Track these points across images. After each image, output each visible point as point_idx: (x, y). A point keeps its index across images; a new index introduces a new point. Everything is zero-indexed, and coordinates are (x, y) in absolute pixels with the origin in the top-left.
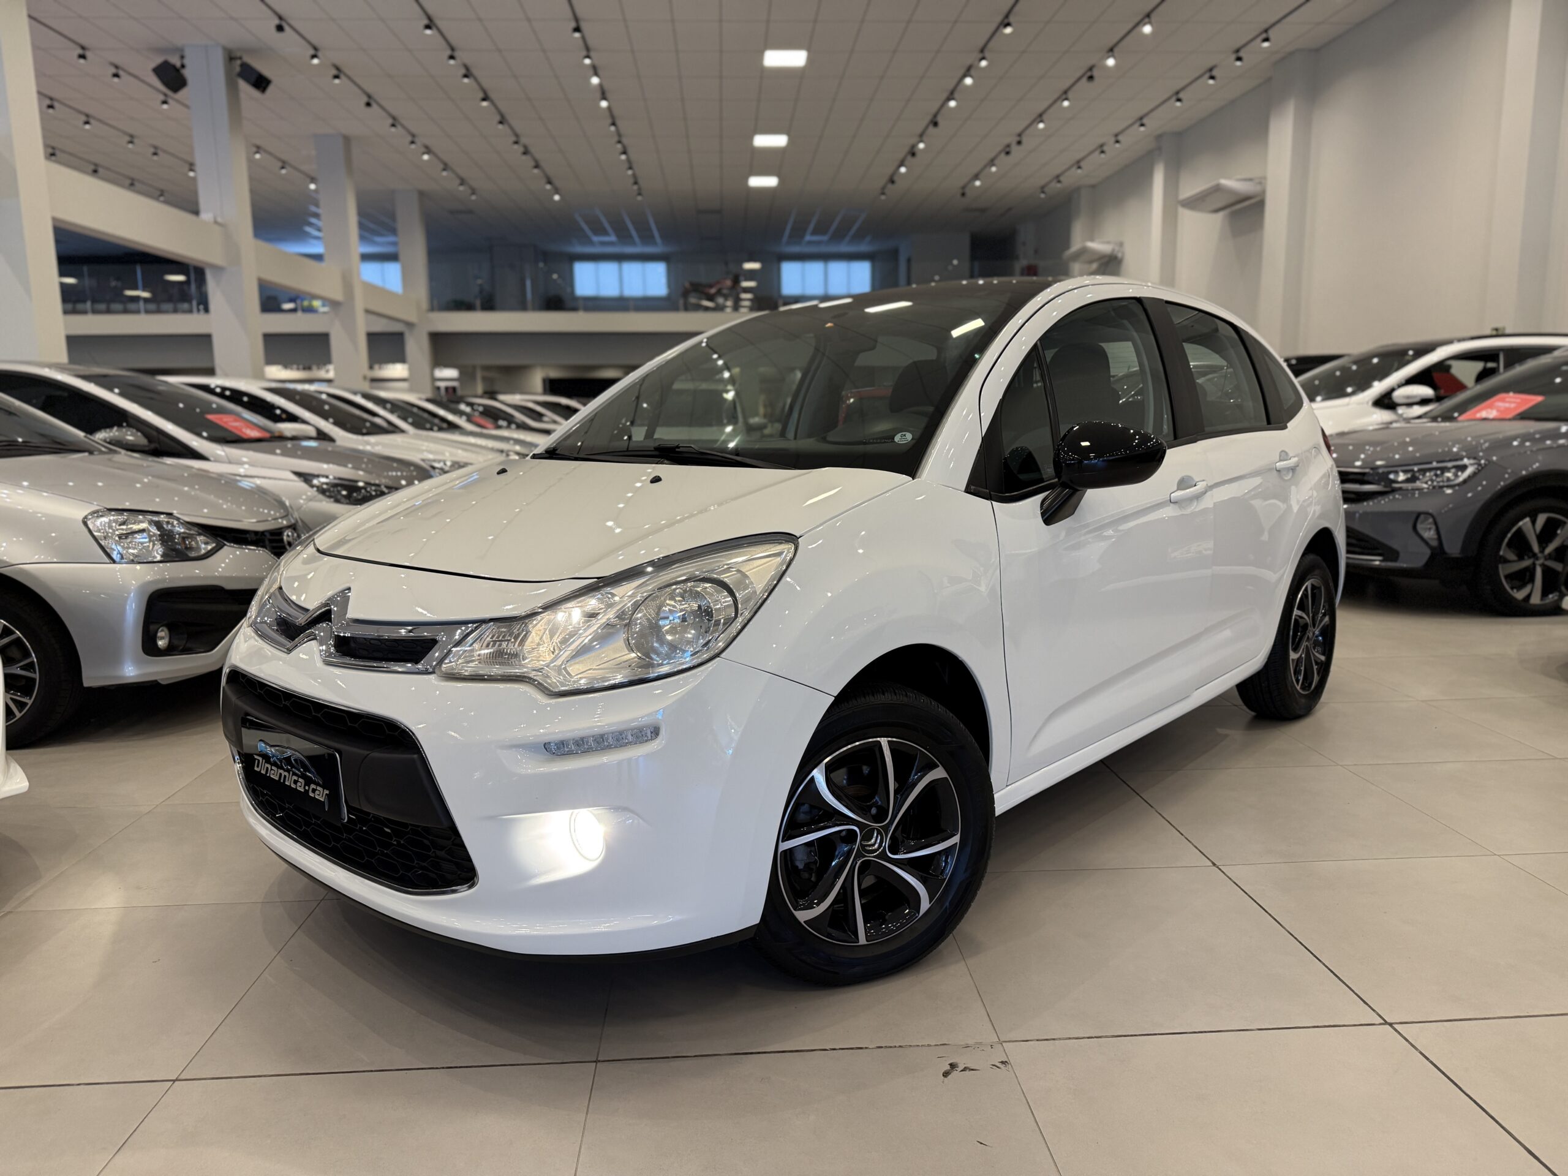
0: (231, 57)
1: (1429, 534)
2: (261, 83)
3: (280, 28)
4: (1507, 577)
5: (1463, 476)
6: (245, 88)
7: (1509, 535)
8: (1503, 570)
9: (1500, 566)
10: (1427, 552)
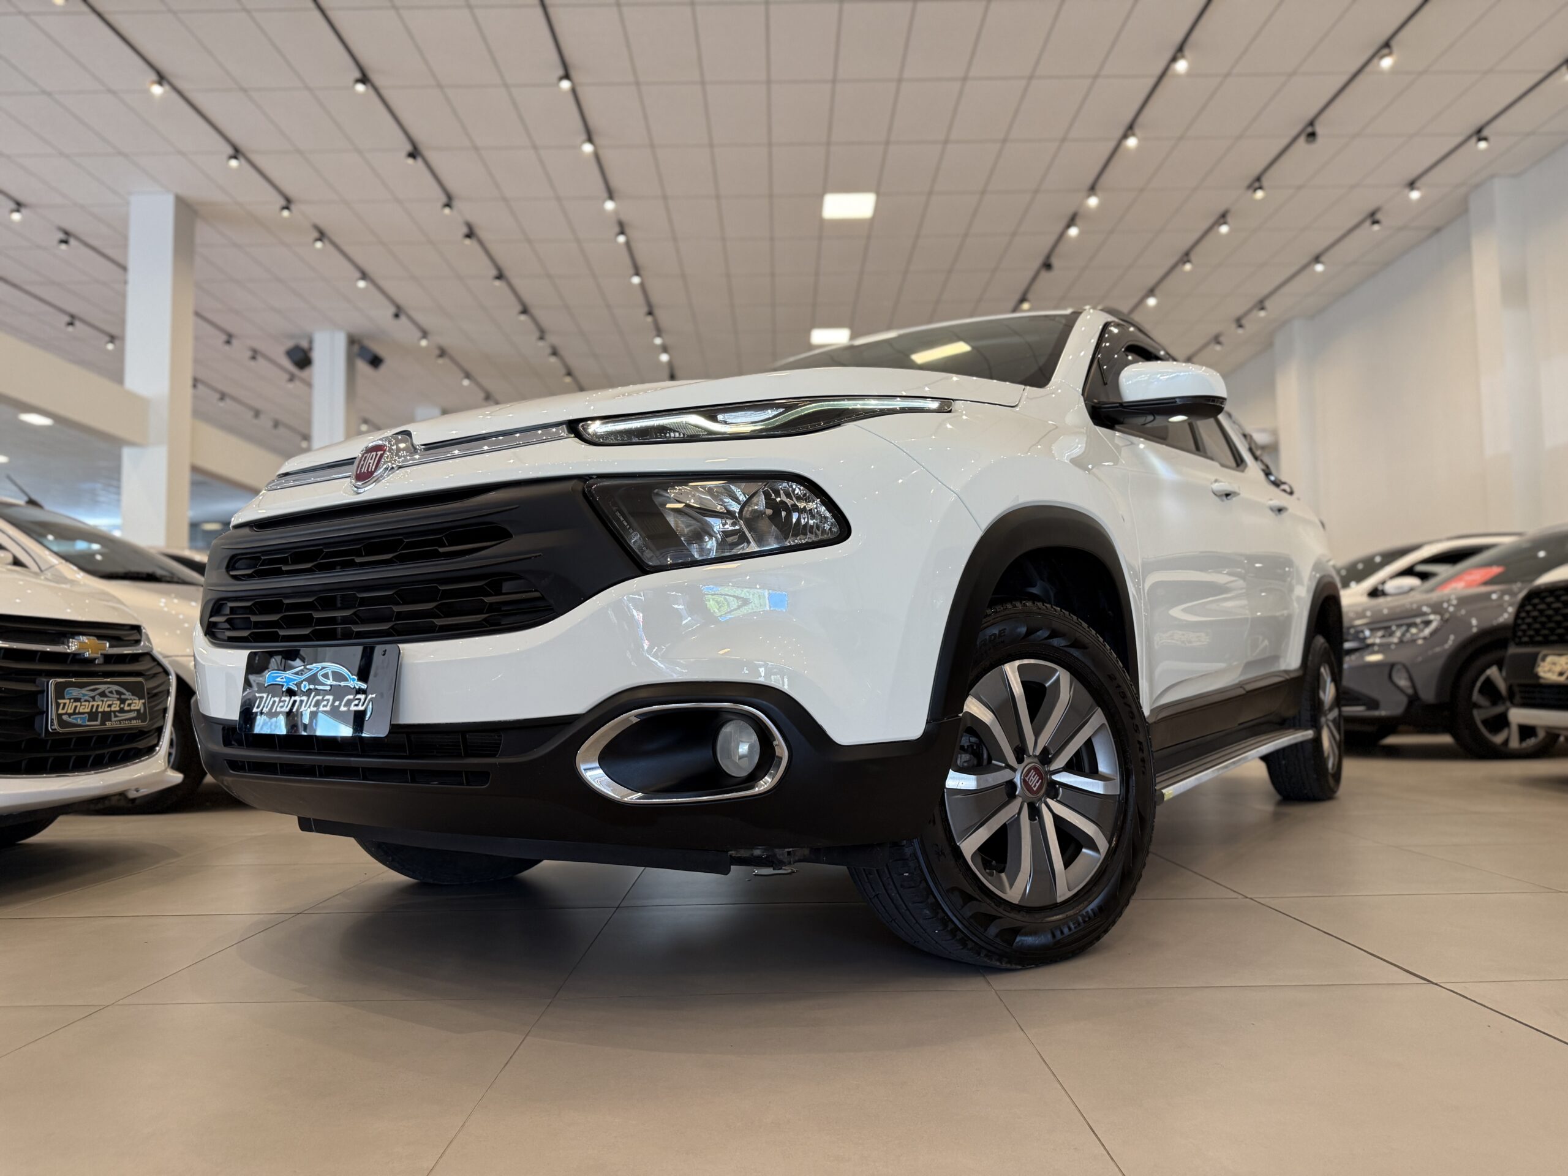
0: (353, 341)
1: (1403, 682)
2: (376, 361)
3: (397, 316)
4: (1485, 722)
5: (1427, 631)
6: (362, 366)
7: (1479, 684)
8: (1478, 716)
9: (1475, 712)
10: (1404, 700)
